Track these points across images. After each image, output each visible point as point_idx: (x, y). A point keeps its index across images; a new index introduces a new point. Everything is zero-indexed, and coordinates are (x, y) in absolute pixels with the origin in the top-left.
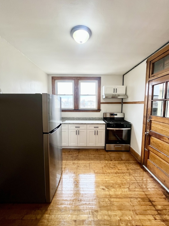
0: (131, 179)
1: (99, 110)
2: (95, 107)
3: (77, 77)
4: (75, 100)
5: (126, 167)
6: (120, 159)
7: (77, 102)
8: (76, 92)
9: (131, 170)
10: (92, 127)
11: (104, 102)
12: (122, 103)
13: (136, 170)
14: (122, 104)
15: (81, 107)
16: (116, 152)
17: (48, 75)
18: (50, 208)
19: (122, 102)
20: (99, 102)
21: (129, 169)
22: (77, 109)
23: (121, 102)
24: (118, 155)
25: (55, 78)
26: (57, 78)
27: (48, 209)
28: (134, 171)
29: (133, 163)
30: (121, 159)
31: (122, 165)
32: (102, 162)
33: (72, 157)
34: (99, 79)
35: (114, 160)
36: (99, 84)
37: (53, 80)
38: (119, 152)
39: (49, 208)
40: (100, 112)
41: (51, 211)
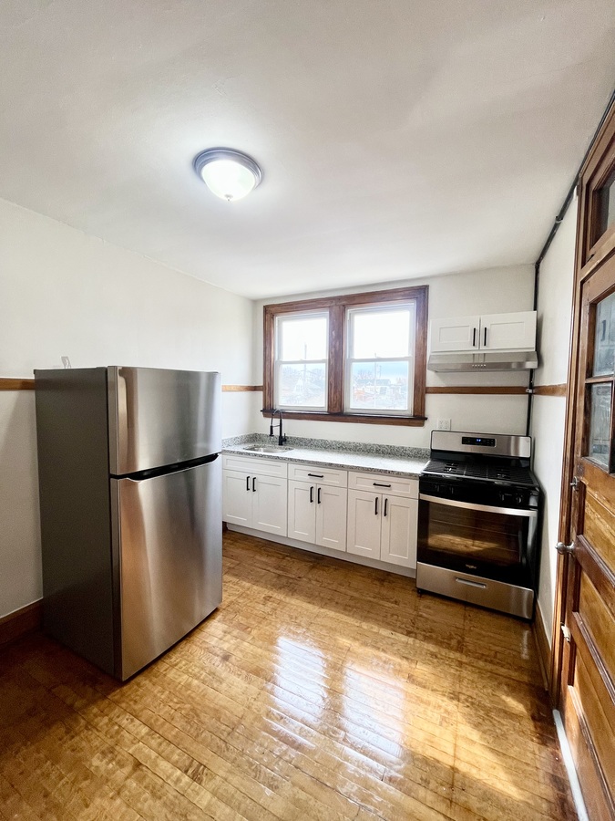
0: (436, 740)
1: (418, 418)
2: (404, 405)
3: (339, 298)
4: (332, 379)
5: (454, 683)
6: (454, 642)
7: (336, 387)
8: (333, 350)
9: (472, 703)
10: (366, 483)
11: (442, 384)
12: (530, 391)
13: (492, 714)
14: (530, 395)
15: (354, 403)
16: (459, 609)
17: (255, 302)
18: (115, 695)
19: (531, 386)
20: (419, 385)
21: (462, 697)
22: (336, 412)
23: (526, 383)
24: (459, 622)
25: (273, 310)
26: (279, 308)
27: (109, 697)
28: (479, 716)
29: (504, 680)
30: (459, 642)
31: (446, 668)
32: (365, 627)
33: (279, 576)
34: (419, 293)
35: (422, 637)
36: (422, 316)
37: (268, 316)
38: (472, 613)
39: (113, 694)
40: (422, 425)
41: (109, 704)
